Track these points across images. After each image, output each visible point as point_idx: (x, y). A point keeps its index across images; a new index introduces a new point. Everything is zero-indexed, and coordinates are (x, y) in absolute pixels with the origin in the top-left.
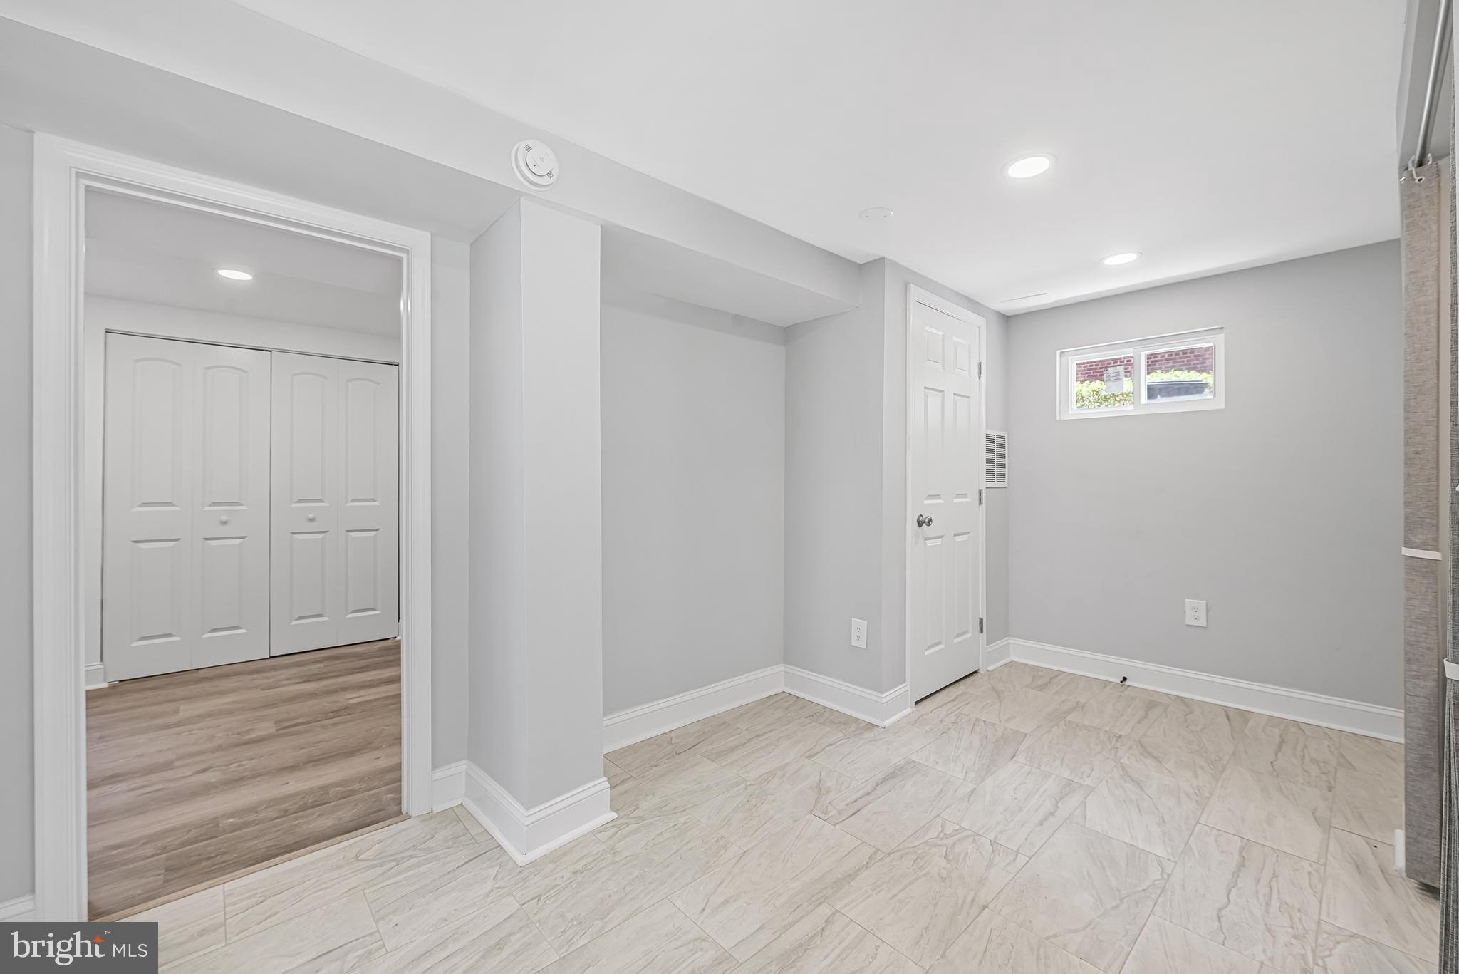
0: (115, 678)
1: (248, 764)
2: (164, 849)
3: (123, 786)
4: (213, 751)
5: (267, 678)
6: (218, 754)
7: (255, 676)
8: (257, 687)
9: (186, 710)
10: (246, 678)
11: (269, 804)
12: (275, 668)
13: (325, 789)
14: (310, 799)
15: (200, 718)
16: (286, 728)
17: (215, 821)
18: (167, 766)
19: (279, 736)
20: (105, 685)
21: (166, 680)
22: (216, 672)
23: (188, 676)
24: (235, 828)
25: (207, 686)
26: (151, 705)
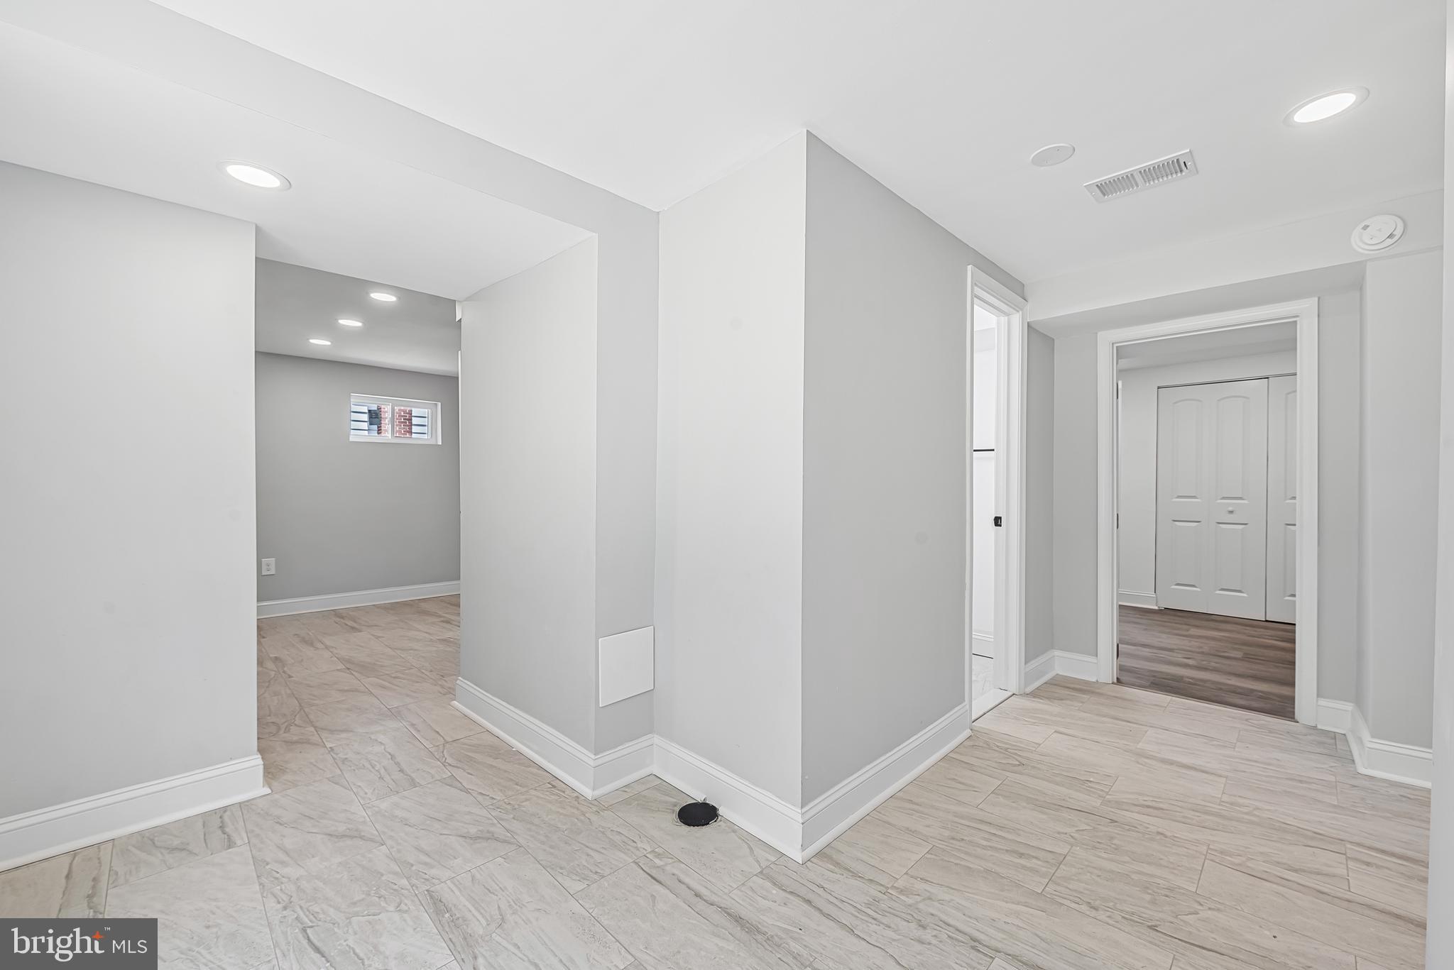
0: (1163, 605)
1: (1213, 664)
2: (1154, 676)
3: (1148, 650)
4: (1198, 653)
5: (1256, 631)
6: (1199, 655)
7: (1247, 628)
8: (1245, 633)
9: (1193, 631)
10: (1239, 627)
11: (1214, 683)
12: (1266, 628)
13: (1252, 691)
14: (1239, 690)
15: (1200, 637)
16: (1247, 658)
17: (1182, 677)
18: (1171, 650)
19: (1243, 660)
20: (1156, 608)
21: (1190, 615)
22: (1222, 618)
23: (1203, 616)
24: (1190, 683)
25: (1212, 624)
26: (1176, 623)
